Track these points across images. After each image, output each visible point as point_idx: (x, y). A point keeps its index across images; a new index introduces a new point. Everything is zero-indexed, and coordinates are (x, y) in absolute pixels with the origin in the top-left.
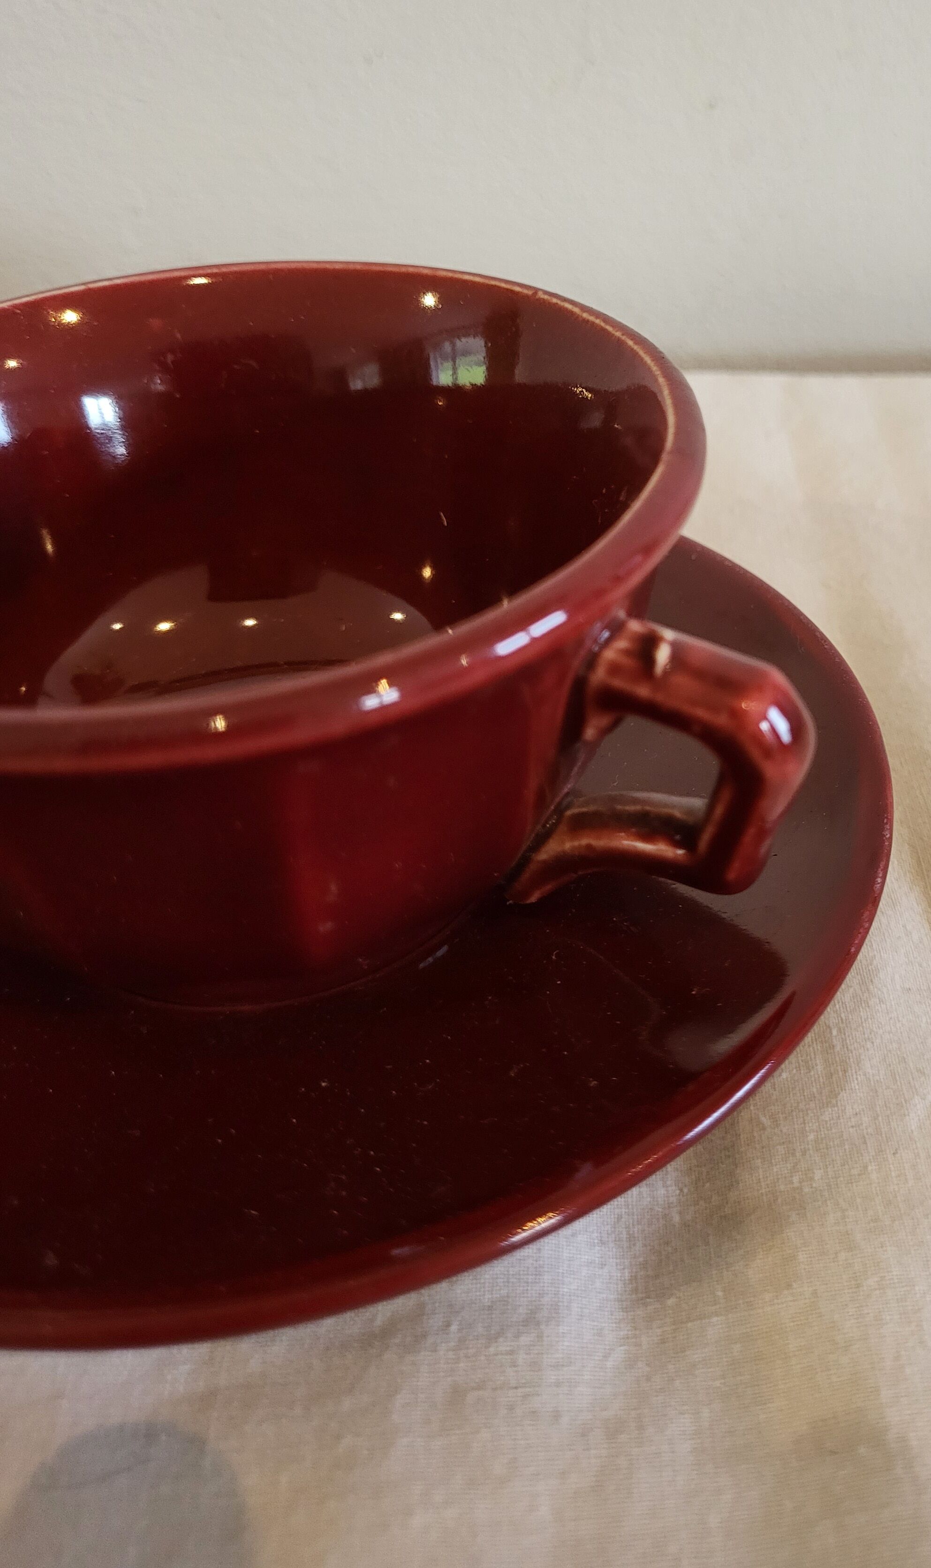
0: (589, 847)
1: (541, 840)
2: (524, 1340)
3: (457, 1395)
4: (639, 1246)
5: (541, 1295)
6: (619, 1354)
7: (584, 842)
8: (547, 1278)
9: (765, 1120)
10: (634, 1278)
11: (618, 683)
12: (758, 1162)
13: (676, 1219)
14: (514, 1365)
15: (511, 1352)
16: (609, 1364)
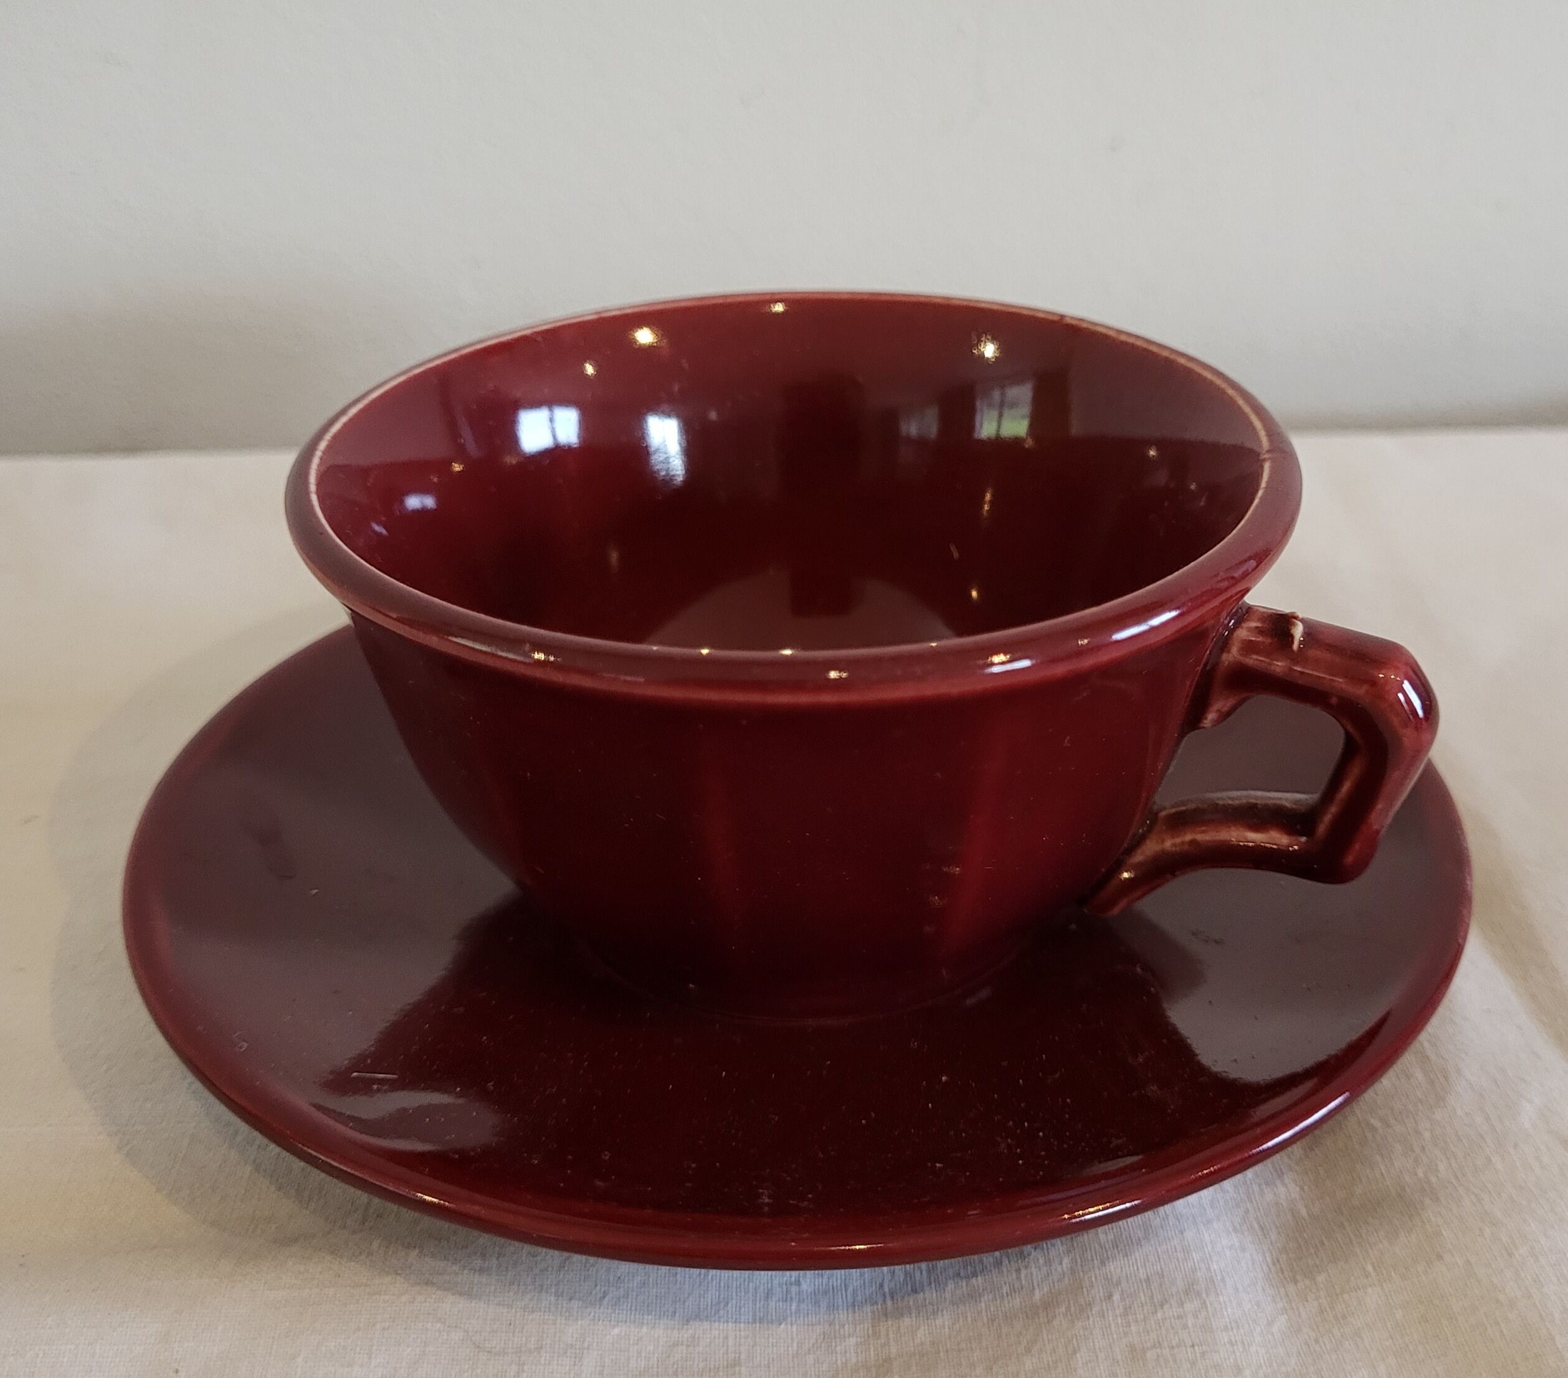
0: (1193, 842)
1: (1140, 841)
2: (1189, 1307)
3: (1136, 1354)
4: (1273, 1236)
5: (1194, 1270)
6: (1281, 1322)
7: (1188, 837)
8: (1195, 1256)
9: (1376, 1123)
10: (1276, 1261)
11: (1254, 660)
12: (1378, 1158)
13: (1304, 1212)
14: (1185, 1327)
15: (1180, 1317)
16: (1275, 1329)
